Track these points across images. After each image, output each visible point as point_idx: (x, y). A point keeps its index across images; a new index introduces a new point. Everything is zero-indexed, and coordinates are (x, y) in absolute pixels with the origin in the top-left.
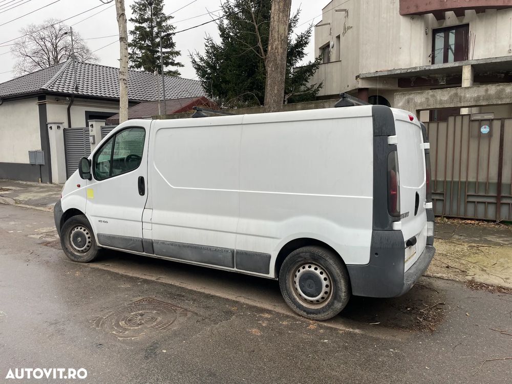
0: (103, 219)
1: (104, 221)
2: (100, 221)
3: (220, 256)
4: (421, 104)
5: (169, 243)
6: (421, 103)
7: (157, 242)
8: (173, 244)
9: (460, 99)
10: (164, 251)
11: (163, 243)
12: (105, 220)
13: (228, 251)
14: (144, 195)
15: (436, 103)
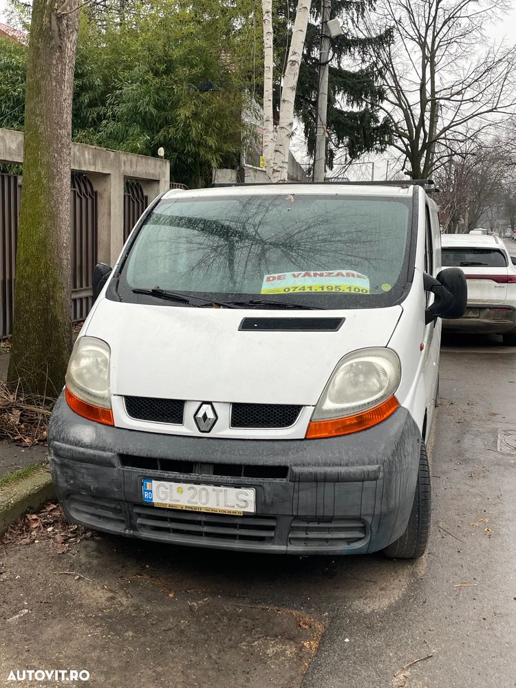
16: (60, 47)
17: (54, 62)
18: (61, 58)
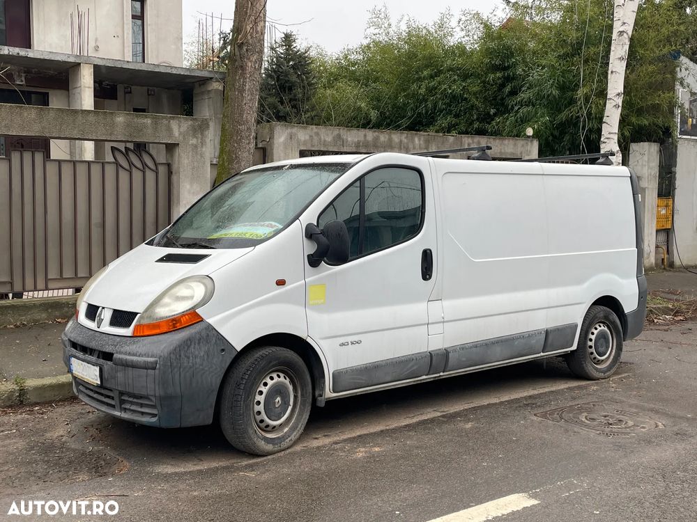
0: (350, 339)
1: (352, 343)
2: (342, 345)
3: (532, 342)
4: (305, 143)
5: (471, 345)
6: (304, 141)
7: (454, 349)
8: (476, 345)
9: (343, 142)
10: (464, 359)
11: (463, 347)
12: (356, 338)
13: (541, 333)
14: (430, 278)
15: (321, 144)
16: (242, 67)
17: (237, 78)
18: (243, 74)
